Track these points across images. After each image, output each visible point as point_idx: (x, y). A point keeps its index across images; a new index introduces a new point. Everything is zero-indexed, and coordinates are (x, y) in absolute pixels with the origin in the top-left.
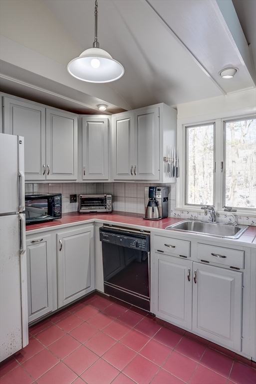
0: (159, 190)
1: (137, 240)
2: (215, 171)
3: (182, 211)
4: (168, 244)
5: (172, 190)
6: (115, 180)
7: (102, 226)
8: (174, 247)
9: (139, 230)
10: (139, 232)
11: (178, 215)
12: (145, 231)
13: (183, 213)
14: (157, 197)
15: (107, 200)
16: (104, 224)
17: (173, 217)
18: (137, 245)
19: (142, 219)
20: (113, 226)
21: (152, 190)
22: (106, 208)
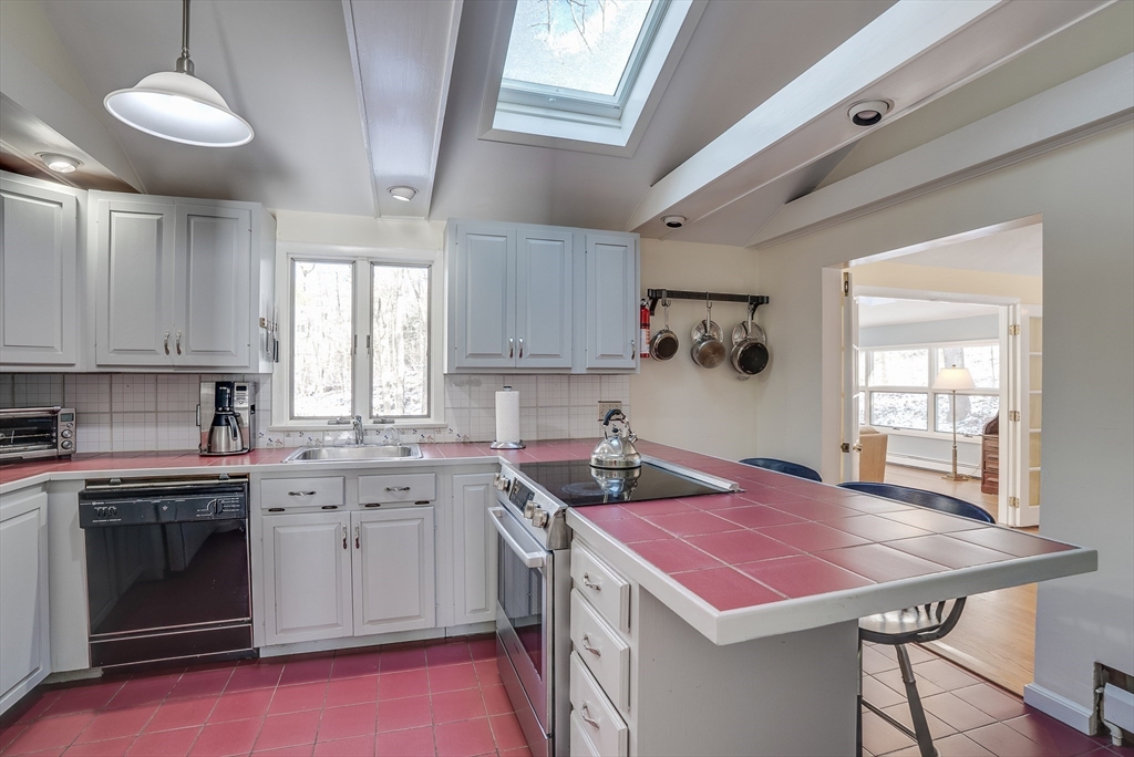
0: (244, 388)
1: (215, 498)
2: (354, 352)
3: (288, 432)
4: (294, 491)
5: (263, 389)
6: (99, 366)
7: (82, 487)
8: (312, 493)
9: (217, 477)
10: (217, 481)
11: (278, 441)
12: (232, 477)
13: (288, 436)
14: (237, 405)
15: (60, 423)
16: (89, 482)
17: (266, 446)
18: (217, 509)
19: (197, 458)
20: (124, 481)
21: (225, 388)
22: (55, 446)
